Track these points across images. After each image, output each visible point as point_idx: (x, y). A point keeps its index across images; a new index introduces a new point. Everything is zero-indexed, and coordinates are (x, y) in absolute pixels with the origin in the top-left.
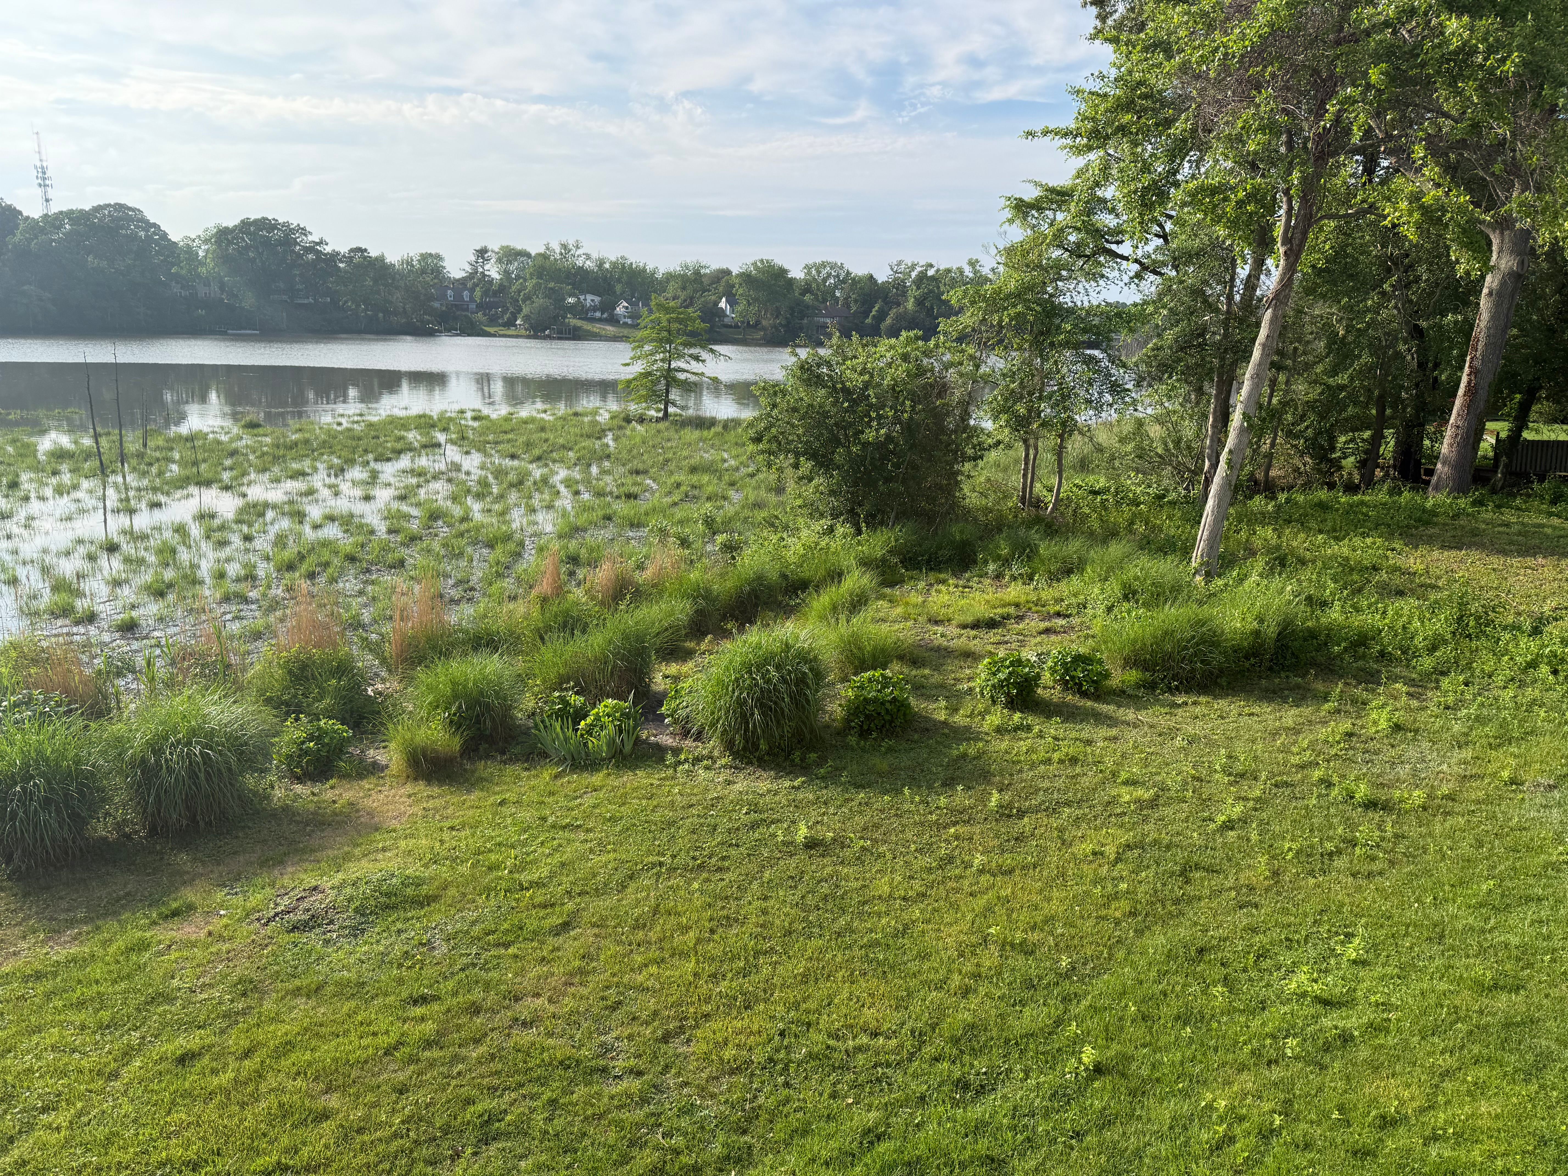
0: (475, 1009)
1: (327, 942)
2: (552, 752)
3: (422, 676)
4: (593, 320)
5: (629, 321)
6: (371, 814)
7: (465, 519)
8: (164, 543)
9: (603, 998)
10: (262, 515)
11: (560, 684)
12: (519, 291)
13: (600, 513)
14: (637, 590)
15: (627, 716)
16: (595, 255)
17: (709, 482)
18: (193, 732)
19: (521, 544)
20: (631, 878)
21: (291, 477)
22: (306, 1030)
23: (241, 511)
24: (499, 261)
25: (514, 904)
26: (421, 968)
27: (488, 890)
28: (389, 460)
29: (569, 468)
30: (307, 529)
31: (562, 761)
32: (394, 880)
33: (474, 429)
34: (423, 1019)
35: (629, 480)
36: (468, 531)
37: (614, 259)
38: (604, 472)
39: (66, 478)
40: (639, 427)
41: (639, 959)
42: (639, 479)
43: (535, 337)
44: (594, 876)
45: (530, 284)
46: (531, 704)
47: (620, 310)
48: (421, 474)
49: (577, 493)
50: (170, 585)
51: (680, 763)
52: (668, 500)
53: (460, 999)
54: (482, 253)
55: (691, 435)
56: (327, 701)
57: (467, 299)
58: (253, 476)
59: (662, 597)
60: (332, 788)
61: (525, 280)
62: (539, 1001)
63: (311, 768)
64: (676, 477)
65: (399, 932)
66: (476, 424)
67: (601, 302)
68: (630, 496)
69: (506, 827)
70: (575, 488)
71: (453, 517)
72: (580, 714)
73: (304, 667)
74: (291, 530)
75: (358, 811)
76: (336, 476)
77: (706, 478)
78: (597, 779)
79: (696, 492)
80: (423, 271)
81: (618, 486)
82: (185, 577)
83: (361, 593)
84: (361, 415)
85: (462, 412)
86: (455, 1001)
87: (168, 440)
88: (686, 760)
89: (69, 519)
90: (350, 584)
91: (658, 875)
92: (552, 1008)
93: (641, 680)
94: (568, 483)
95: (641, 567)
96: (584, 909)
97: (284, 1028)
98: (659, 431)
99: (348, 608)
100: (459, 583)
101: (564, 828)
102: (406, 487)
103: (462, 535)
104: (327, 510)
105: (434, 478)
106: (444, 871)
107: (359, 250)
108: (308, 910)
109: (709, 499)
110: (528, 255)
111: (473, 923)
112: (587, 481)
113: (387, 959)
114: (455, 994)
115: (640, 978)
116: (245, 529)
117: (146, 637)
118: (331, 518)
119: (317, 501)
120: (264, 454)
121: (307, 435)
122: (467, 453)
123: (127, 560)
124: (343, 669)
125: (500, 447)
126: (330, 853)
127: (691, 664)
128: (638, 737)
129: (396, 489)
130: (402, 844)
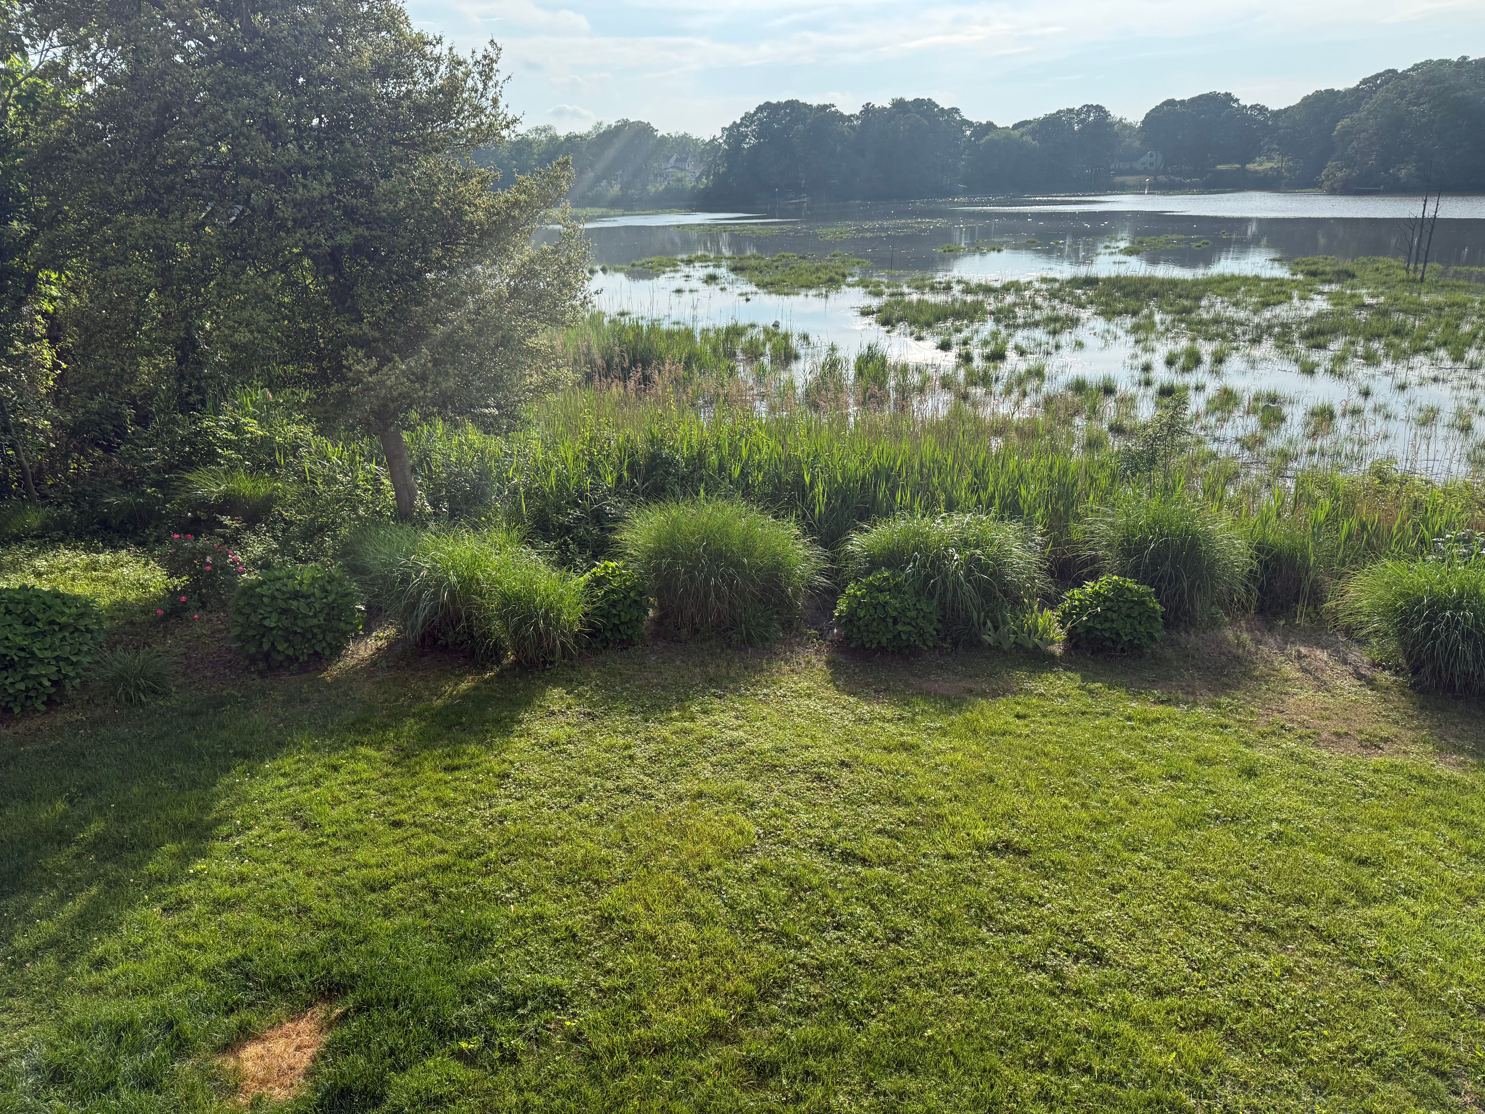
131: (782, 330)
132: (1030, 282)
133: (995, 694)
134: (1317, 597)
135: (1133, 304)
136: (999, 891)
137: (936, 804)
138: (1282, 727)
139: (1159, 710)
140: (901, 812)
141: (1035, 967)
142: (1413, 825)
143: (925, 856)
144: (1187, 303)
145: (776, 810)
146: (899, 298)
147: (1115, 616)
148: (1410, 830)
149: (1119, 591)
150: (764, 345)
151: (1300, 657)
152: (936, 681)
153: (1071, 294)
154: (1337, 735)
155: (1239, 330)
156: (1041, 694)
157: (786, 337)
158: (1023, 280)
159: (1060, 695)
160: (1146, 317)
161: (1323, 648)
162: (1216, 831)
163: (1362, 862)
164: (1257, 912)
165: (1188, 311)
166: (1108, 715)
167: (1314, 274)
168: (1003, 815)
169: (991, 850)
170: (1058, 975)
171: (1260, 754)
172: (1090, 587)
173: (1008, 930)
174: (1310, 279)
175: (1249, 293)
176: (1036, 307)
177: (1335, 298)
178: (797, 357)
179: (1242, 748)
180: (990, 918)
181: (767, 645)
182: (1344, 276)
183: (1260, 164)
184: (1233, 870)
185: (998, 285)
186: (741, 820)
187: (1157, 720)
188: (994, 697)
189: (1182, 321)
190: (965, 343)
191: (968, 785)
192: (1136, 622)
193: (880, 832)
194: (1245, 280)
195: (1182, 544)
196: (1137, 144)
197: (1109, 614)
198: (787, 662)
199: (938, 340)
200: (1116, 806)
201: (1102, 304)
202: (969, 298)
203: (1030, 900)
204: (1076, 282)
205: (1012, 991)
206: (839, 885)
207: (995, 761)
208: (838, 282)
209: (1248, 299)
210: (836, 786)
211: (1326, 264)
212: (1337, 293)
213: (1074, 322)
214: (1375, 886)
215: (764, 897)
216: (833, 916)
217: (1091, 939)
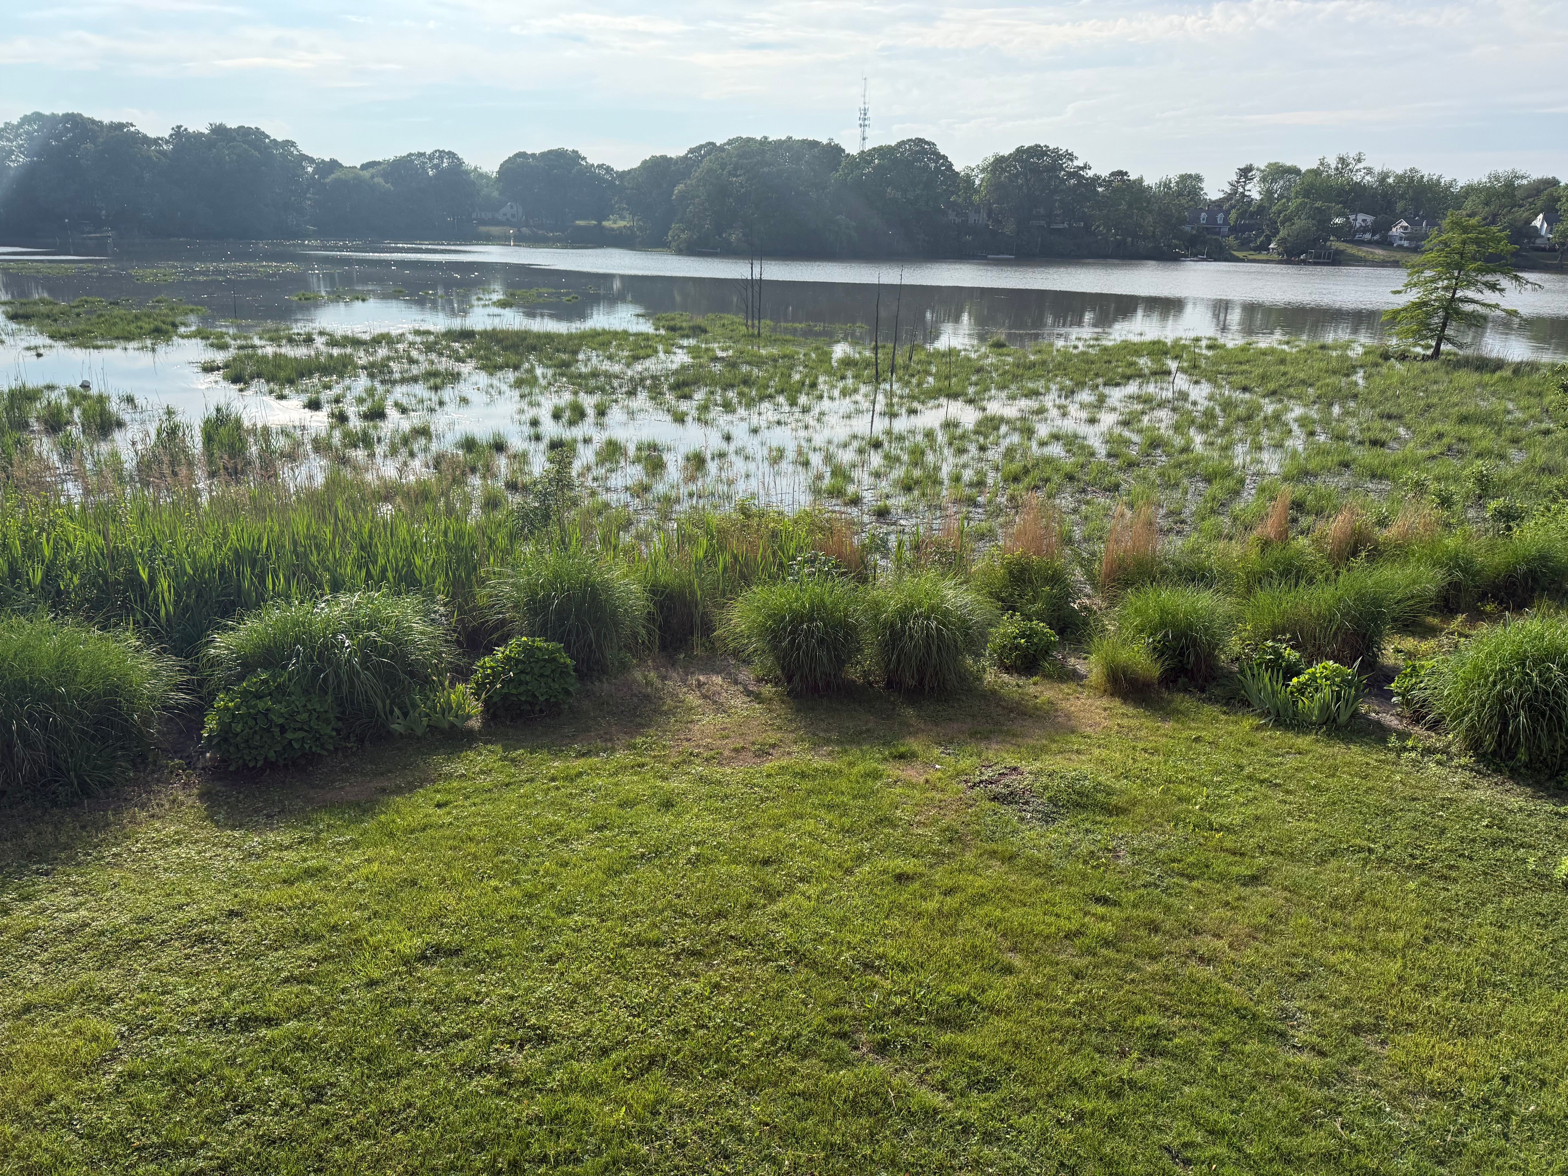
0: (1154, 928)
1: (1022, 819)
2: (1255, 703)
3: (1133, 599)
4: (1361, 243)
5: (1406, 244)
6: (1068, 716)
7: (1185, 450)
8: (916, 445)
9: (1288, 964)
10: (997, 428)
11: (1275, 633)
12: (1280, 212)
13: (1336, 459)
14: (1375, 549)
15: (1349, 683)
16: (1377, 169)
17: (1483, 436)
18: (933, 609)
19: (1242, 482)
20: (1333, 854)
21: (1026, 396)
22: (999, 890)
23: (980, 423)
24: (1263, 180)
25: (1202, 841)
26: (1104, 872)
27: (1176, 819)
28: (1117, 385)
29: (1305, 406)
30: (1034, 445)
31: (1265, 714)
32: (1087, 782)
33: (1207, 358)
34: (1103, 918)
35: (1377, 424)
36: (1187, 463)
37: (1400, 172)
38: (1347, 413)
39: (850, 382)
40: (1398, 366)
41: (1334, 940)
42: (1389, 425)
43: (1288, 262)
44: (1291, 840)
45: (1292, 205)
46: (1237, 649)
47: (1396, 231)
48: (1147, 400)
49: (1312, 434)
50: (917, 482)
51: (1405, 749)
52: (1426, 452)
53: (1140, 912)
54: (1245, 173)
55: (1467, 378)
56: (1038, 606)
57: (1220, 222)
58: (993, 392)
59: (1407, 561)
60: (1035, 684)
61: (1289, 200)
62: (1219, 943)
63: (1019, 662)
64: (1439, 427)
65: (1087, 831)
66: (1210, 353)
67: (1374, 223)
68: (1375, 443)
69: (1199, 764)
70: (1310, 428)
71: (1173, 446)
72: (1292, 671)
73: (1023, 570)
74: (1021, 445)
75: (1056, 710)
76: (1066, 397)
77: (1479, 431)
78: (1303, 741)
79: (1464, 447)
80: (1180, 194)
81: (1362, 431)
82: (928, 477)
83: (1075, 511)
84: (1097, 339)
85: (1198, 340)
86: (1135, 913)
87: (929, 355)
88: (1414, 748)
89: (849, 417)
90: (1066, 501)
91: (1366, 861)
92: (1232, 955)
93: (1369, 648)
94: (1303, 422)
95: (1382, 523)
96: (1275, 869)
97: (979, 882)
98: (1424, 372)
99: (1061, 522)
100: (1170, 513)
101: (1262, 782)
102: (1131, 413)
103: (1179, 466)
104: (1055, 430)
105: (1159, 405)
106: (1134, 789)
107: (1122, 173)
108: (1008, 786)
109: (1479, 455)
110: (1297, 171)
111: (1160, 846)
112: (1326, 422)
113: (1074, 853)
114: (1135, 906)
115: (1333, 959)
116: (981, 440)
117: (895, 524)
118: (1056, 437)
119: (1046, 420)
120: (1005, 372)
121: (1045, 357)
122: (1197, 382)
123: (887, 457)
124: (1056, 578)
125: (1232, 378)
126: (1031, 742)
127: (1433, 642)
128: (1356, 709)
129: (1121, 414)
130: (1096, 752)
131: (94, 391)
132: (402, 335)
133: (411, 788)
134: (707, 628)
135: (513, 358)
136: (431, 1002)
137: (353, 928)
138: (691, 754)
139: (580, 764)
140: (310, 950)
141: (479, 1071)
142: (801, 817)
143: (344, 991)
144: (565, 357)
145: (143, 996)
146: (250, 351)
147: (528, 678)
148: (799, 822)
149: (529, 651)
150: (71, 411)
151: (700, 685)
152: (342, 788)
153: (448, 347)
154: (736, 750)
155: (616, 383)
156: (463, 775)
157: (101, 400)
158: (394, 332)
159: (482, 772)
160: (527, 371)
161: (718, 673)
162: (643, 870)
163: (766, 862)
164: (685, 939)
165: (567, 365)
166: (532, 780)
167: (672, 329)
168: (430, 918)
169: (419, 960)
170: (504, 1071)
171: (674, 784)
172: (500, 653)
173: (445, 1042)
174: (671, 334)
175: (620, 347)
176: (412, 361)
177: (693, 351)
178: (120, 424)
179: (659, 783)
180: (426, 1035)
181: (112, 791)
182: (698, 331)
183: (615, 222)
184: (659, 905)
185: (367, 337)
186: (93, 1023)
187: (580, 775)
188: (410, 791)
189: (562, 375)
190: (337, 401)
191: (388, 896)
192: (550, 680)
193: (286, 980)
194: (615, 334)
195: (584, 597)
196: (496, 194)
197: (523, 677)
198: (143, 807)
199: (305, 398)
200: (547, 873)
201: (481, 358)
202: (336, 352)
203: (466, 1000)
204: (451, 335)
205: (456, 1107)
206: (239, 1060)
207: (416, 861)
208: (166, 332)
209: (620, 353)
210: (225, 943)
211: (683, 320)
212: (694, 347)
213: (455, 377)
214: (777, 881)
215: (137, 1109)
216: (235, 1099)
217: (533, 1021)
